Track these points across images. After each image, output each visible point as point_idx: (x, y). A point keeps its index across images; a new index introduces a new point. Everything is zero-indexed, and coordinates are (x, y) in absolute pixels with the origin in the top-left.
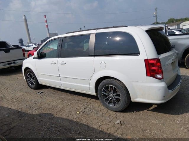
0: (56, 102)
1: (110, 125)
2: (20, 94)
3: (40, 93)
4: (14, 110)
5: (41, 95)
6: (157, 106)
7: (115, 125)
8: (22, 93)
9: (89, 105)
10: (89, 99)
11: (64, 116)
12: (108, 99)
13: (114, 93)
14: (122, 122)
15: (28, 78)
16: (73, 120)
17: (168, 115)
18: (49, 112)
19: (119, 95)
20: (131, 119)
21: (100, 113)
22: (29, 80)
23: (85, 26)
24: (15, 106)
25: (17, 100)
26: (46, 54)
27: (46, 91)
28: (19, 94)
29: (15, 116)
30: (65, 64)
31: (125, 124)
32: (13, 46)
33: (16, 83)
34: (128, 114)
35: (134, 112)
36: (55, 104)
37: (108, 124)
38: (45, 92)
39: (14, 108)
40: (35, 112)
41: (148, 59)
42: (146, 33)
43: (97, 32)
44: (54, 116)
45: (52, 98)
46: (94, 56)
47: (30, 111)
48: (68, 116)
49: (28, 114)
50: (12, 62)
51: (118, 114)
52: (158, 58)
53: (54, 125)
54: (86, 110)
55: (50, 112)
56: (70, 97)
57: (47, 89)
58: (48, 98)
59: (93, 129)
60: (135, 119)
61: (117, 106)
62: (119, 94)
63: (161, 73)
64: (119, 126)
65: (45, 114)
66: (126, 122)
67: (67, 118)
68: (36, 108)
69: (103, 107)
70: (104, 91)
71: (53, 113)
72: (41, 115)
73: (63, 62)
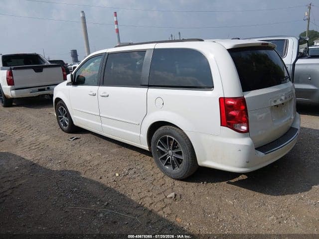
0: (92, 155)
1: (158, 198)
2: (45, 138)
3: (74, 138)
4: (28, 161)
5: (73, 143)
6: (247, 177)
7: (165, 200)
8: (48, 137)
9: (138, 165)
10: (142, 155)
11: (95, 178)
12: (164, 158)
13: (174, 149)
14: (178, 197)
15: (60, 115)
16: (106, 184)
17: (257, 194)
18: (75, 169)
19: (180, 153)
20: (194, 193)
21: (151, 178)
22: (61, 118)
23: (179, 33)
24: (31, 156)
25: (37, 147)
26: (86, 79)
27: (83, 137)
28: (43, 138)
29: (26, 170)
30: (108, 96)
31: (182, 200)
32: (50, 61)
33: (44, 120)
34: (193, 184)
35: (203, 183)
36: (88, 158)
37: (155, 197)
38: (81, 139)
39: (28, 158)
40: (56, 167)
41: (224, 98)
42: (227, 53)
43: (156, 47)
44: (81, 175)
45: (88, 149)
46: (149, 86)
47: (49, 165)
48: (101, 178)
49: (45, 168)
50: (46, 87)
51: (177, 183)
52: (243, 97)
53: (76, 189)
54: (131, 172)
55: (77, 169)
56: (115, 149)
57: (86, 135)
58: (83, 148)
59: (130, 201)
60: (200, 194)
61: (177, 170)
62: (181, 151)
63: (245, 122)
64: (170, 201)
65: (70, 171)
66: (183, 197)
67: (98, 181)
68: (59, 161)
69: (157, 170)
70: (160, 144)
71: (80, 171)
72: (63, 173)
73: (105, 93)
